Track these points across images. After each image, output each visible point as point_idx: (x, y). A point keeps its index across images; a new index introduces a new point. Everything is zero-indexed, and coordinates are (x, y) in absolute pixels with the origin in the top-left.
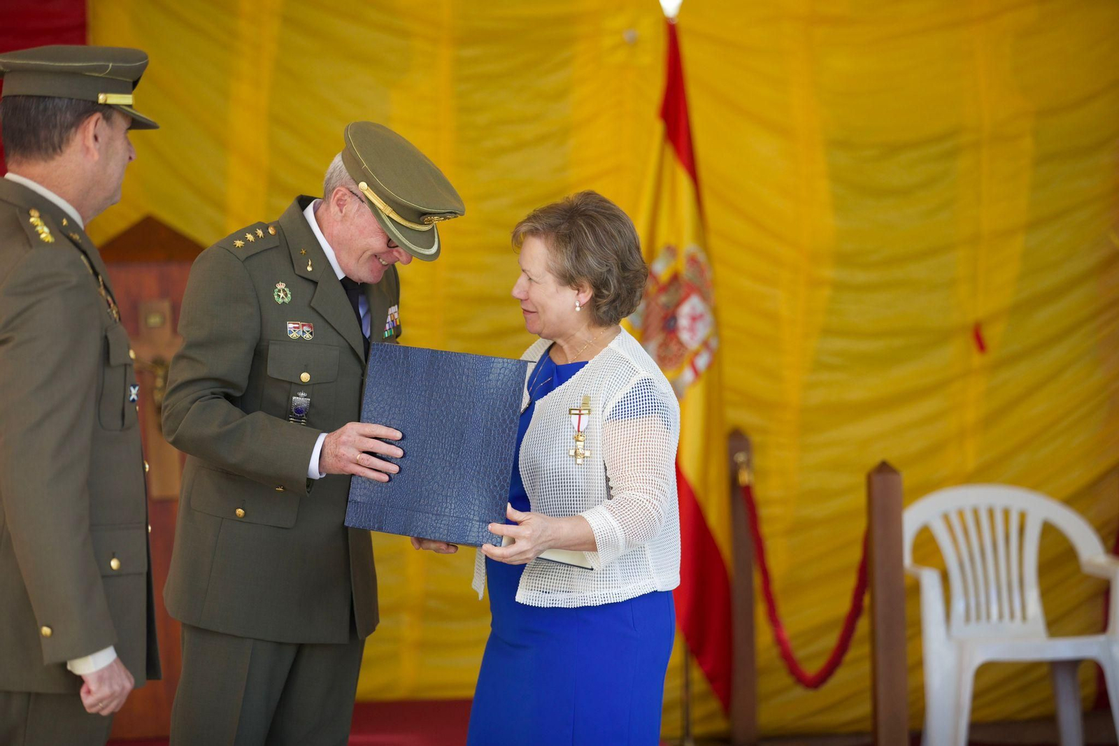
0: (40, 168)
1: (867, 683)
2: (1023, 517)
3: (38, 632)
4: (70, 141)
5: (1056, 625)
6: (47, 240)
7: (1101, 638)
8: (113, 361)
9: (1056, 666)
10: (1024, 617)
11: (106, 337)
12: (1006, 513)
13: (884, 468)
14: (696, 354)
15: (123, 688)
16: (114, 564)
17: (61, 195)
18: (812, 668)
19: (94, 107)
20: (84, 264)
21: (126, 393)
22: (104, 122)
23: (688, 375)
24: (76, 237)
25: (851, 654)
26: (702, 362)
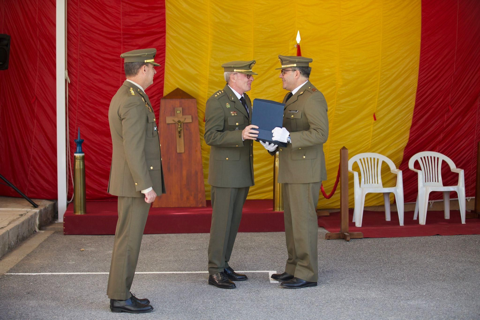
0: (133, 78)
1: (339, 198)
2: (378, 159)
3: (135, 184)
5: (384, 185)
6: (133, 94)
7: (394, 188)
8: (149, 122)
9: (384, 194)
10: (378, 183)
11: (148, 116)
12: (374, 159)
13: (344, 148)
15: (154, 196)
16: (152, 168)
17: (138, 84)
18: (328, 194)
19: (144, 63)
20: (142, 99)
21: (153, 129)
24: (141, 93)
25: (336, 192)
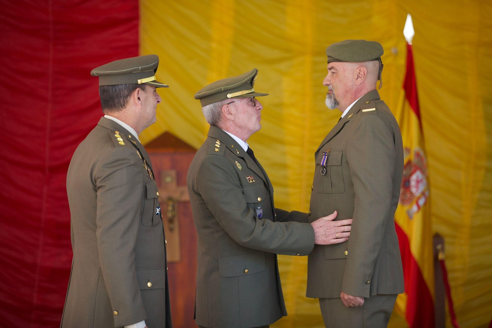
4: (128, 102)
6: (121, 144)
8: (148, 196)
14: (419, 198)
19: (137, 86)
20: (138, 154)
22: (142, 91)
23: (415, 208)
24: (135, 143)
26: (421, 202)
